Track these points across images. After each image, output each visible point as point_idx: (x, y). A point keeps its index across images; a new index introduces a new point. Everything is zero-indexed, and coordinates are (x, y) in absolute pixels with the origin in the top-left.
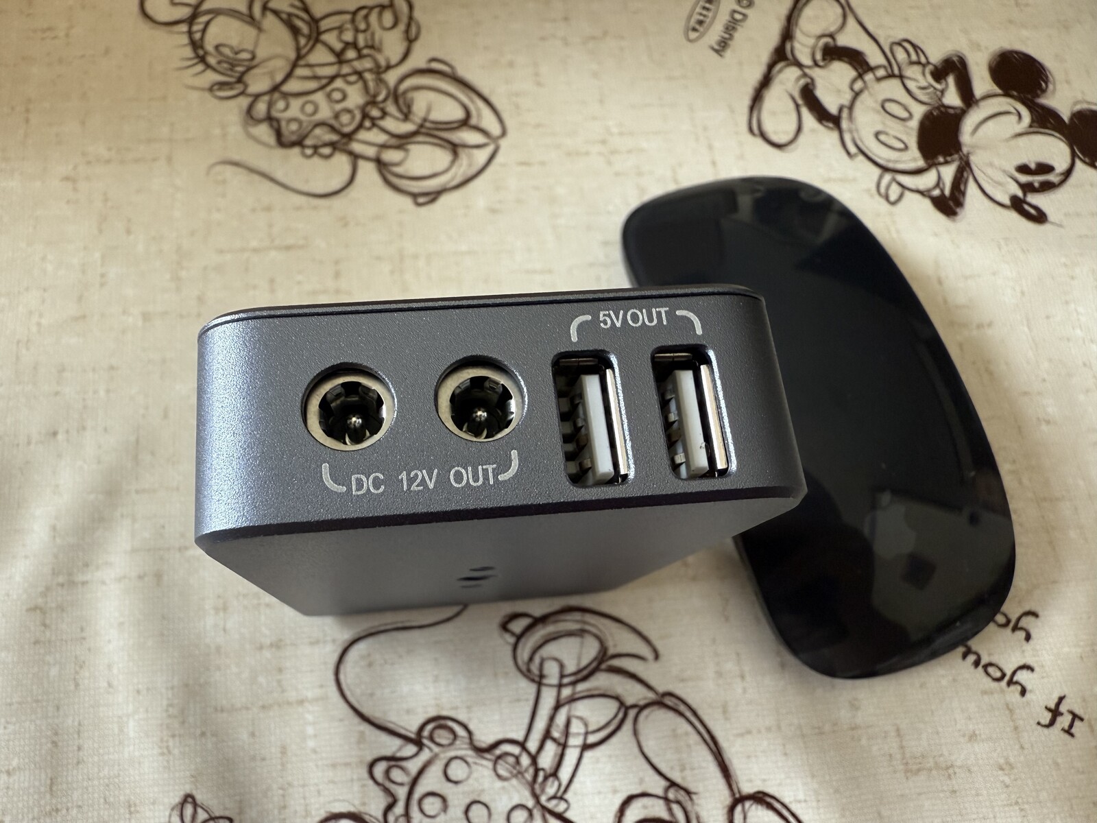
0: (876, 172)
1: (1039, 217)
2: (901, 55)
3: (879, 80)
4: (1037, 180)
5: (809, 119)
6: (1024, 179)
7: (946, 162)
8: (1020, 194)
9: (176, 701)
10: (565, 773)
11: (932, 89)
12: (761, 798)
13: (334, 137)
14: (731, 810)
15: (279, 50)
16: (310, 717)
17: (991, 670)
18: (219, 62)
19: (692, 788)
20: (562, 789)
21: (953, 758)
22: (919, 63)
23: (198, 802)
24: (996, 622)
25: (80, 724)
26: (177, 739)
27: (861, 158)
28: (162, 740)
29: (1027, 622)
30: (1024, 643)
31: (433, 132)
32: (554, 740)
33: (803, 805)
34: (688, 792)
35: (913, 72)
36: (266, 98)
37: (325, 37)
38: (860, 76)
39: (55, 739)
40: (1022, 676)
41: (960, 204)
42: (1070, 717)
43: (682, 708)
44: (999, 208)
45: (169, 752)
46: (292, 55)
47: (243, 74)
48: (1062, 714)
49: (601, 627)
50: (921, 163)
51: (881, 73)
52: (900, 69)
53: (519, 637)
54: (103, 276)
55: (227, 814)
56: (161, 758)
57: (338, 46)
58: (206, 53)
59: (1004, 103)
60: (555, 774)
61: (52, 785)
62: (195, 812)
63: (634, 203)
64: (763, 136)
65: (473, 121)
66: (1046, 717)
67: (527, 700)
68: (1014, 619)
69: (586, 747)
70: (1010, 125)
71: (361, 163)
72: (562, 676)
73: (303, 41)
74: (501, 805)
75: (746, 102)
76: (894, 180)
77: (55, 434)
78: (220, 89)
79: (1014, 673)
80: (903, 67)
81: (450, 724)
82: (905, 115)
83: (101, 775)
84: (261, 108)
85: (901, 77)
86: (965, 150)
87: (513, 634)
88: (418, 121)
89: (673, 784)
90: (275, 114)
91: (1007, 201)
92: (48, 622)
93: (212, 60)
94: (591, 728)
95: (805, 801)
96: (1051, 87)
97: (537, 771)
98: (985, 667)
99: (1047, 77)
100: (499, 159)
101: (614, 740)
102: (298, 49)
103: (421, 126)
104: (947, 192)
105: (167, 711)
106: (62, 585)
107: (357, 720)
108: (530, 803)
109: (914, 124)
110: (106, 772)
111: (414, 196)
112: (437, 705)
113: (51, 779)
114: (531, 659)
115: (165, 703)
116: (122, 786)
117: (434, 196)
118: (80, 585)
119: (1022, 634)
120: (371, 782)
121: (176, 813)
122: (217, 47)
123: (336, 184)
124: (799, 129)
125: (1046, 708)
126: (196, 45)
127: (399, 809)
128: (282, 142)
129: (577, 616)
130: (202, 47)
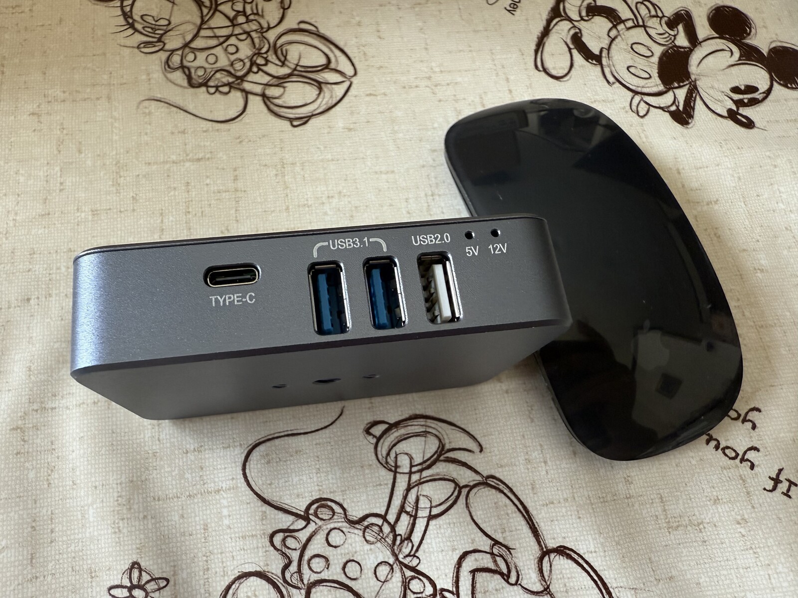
0: (630, 94)
1: (749, 124)
2: (643, 11)
3: (629, 29)
4: (746, 97)
5: (578, 58)
6: (737, 97)
7: (680, 87)
8: (734, 108)
9: (124, 494)
10: (416, 537)
11: (667, 35)
12: (562, 551)
13: (231, 80)
14: (541, 560)
15: (188, 18)
16: (225, 502)
17: (727, 451)
18: (144, 28)
19: (511, 545)
20: (415, 549)
21: (702, 517)
22: (657, 16)
23: (143, 568)
24: (729, 416)
25: (52, 514)
26: (125, 521)
27: (617, 84)
28: (114, 523)
29: (753, 416)
30: (752, 431)
31: (304, 74)
32: (408, 513)
33: (594, 554)
34: (508, 548)
35: (652, 23)
36: (180, 52)
37: (221, 8)
38: (615, 26)
39: (34, 524)
40: (751, 455)
41: (691, 117)
42: (787, 484)
43: (501, 486)
44: (719, 118)
45: (120, 531)
46: (198, 21)
47: (162, 35)
48: (781, 482)
49: (440, 429)
50: (661, 88)
51: (630, 24)
52: (643, 22)
53: (379, 439)
54: (61, 184)
55: (165, 576)
56: (113, 536)
57: (232, 14)
58: (134, 20)
59: (720, 43)
60: (409, 538)
61: (32, 559)
62: (140, 575)
63: (453, 121)
64: (545, 70)
65: (333, 66)
66: (770, 485)
67: (387, 484)
68: (743, 413)
69: (431, 517)
70: (725, 59)
71: (250, 97)
72: (411, 466)
73: (205, 11)
74: (370, 563)
75: (533, 47)
76: (642, 99)
77: (28, 300)
78: (144, 47)
79: (745, 453)
80: (646, 19)
81: (329, 503)
82: (649, 54)
83: (69, 550)
84: (176, 59)
85: (644, 26)
86: (693, 77)
87: (374, 436)
88: (293, 66)
89: (496, 543)
90: (186, 63)
91: (726, 114)
92: (26, 438)
93: (139, 26)
94: (434, 504)
95: (595, 552)
96: (753, 31)
97: (395, 536)
98: (723, 449)
99: (750, 24)
100: (352, 92)
101: (452, 511)
102: (202, 17)
103: (295, 69)
104: (681, 108)
105: (118, 500)
106: (37, 411)
107: (260, 503)
108: (391, 560)
109: (655, 59)
110: (72, 548)
111: (291, 120)
112: (320, 490)
113: (32, 554)
114: (388, 454)
115: (116, 494)
116: (85, 557)
117: (305, 120)
118: (50, 410)
119: (749, 425)
120: (272, 548)
121: (126, 576)
122: (142, 17)
123: (233, 114)
124: (572, 66)
125: (770, 477)
126: (127, 16)
127: (293, 568)
128: (192, 84)
129: (422, 421)
130: (132, 17)
